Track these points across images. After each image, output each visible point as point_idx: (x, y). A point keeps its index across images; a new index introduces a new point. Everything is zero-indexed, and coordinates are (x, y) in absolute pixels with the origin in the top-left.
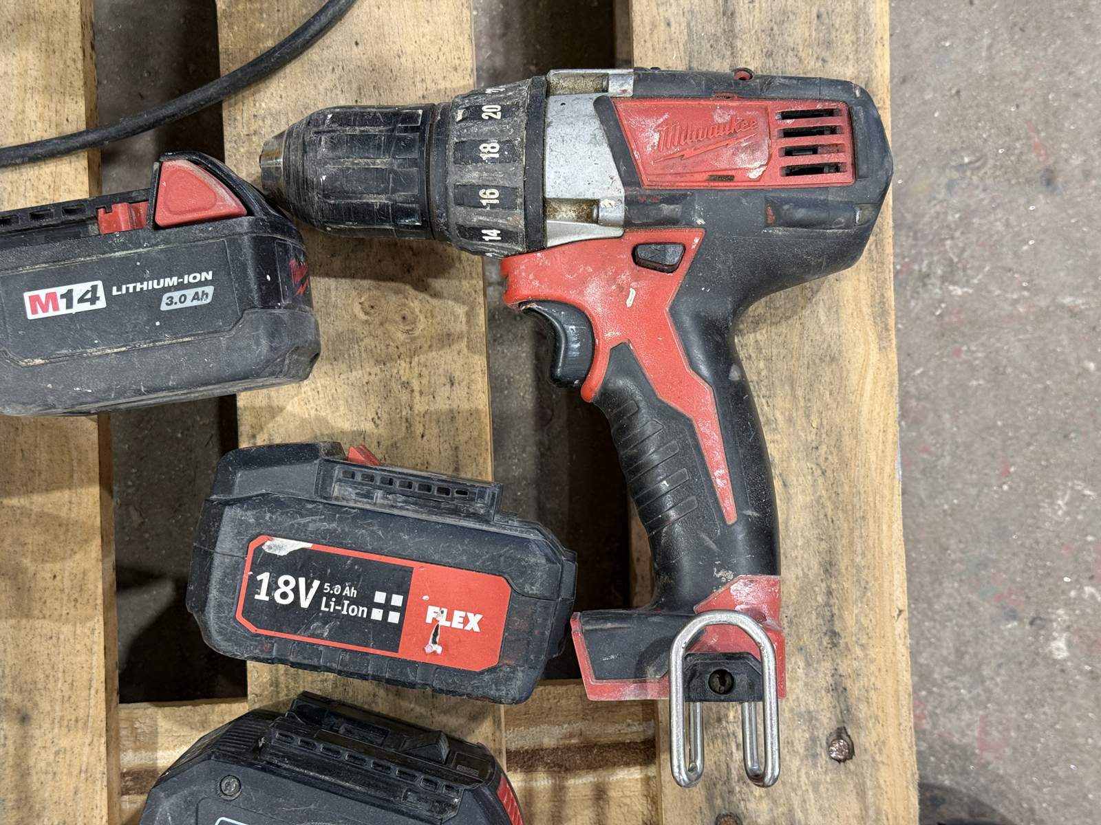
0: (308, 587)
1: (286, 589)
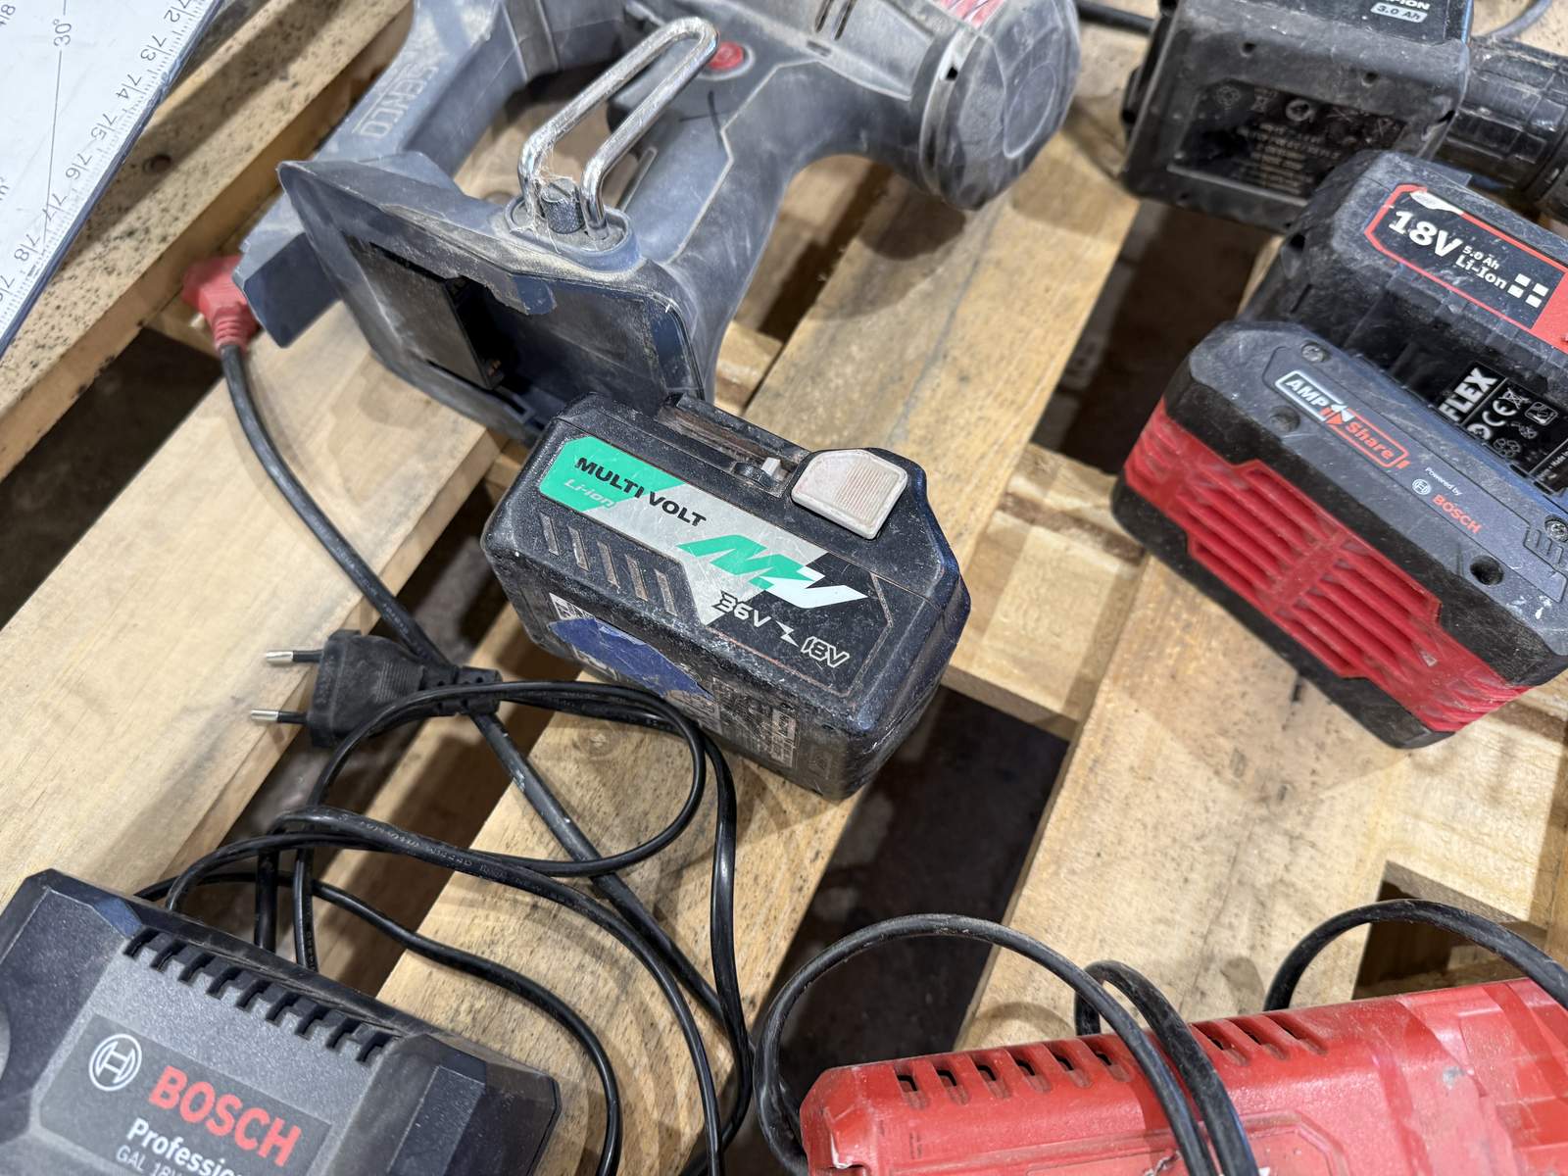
0: (1448, 241)
1: (1424, 233)
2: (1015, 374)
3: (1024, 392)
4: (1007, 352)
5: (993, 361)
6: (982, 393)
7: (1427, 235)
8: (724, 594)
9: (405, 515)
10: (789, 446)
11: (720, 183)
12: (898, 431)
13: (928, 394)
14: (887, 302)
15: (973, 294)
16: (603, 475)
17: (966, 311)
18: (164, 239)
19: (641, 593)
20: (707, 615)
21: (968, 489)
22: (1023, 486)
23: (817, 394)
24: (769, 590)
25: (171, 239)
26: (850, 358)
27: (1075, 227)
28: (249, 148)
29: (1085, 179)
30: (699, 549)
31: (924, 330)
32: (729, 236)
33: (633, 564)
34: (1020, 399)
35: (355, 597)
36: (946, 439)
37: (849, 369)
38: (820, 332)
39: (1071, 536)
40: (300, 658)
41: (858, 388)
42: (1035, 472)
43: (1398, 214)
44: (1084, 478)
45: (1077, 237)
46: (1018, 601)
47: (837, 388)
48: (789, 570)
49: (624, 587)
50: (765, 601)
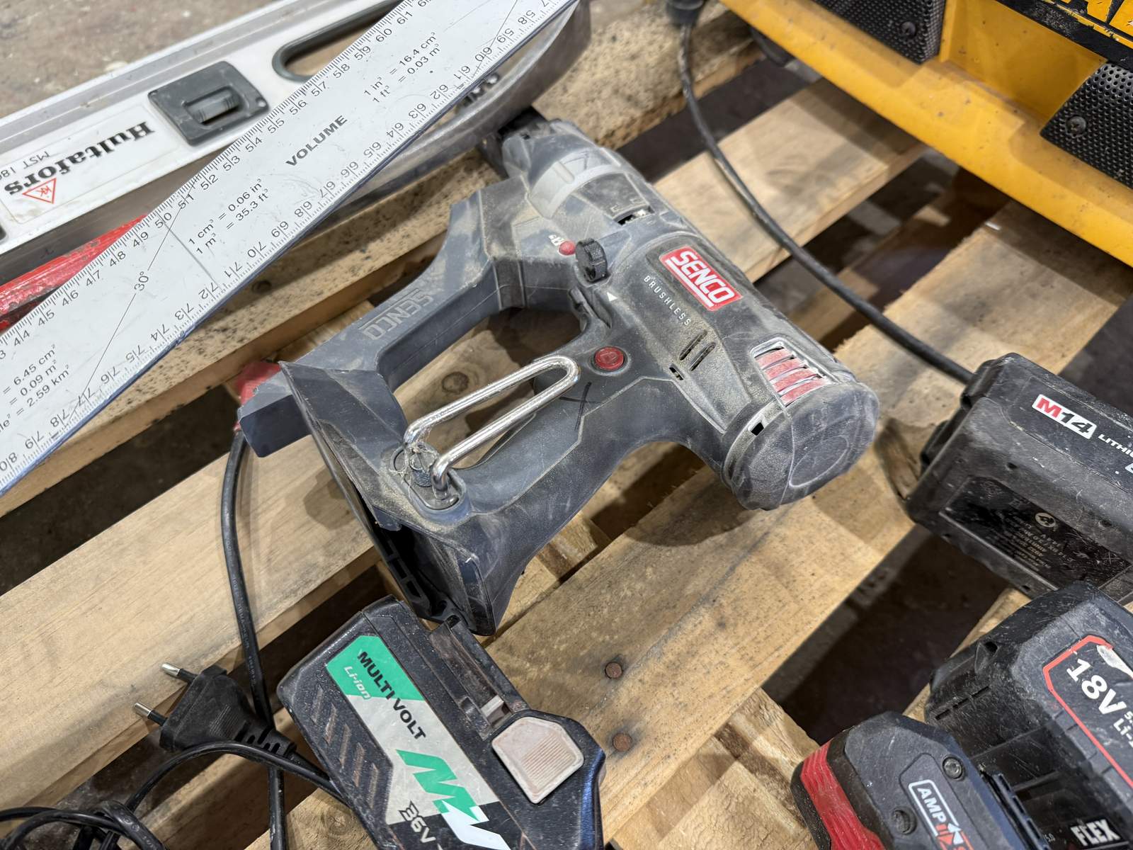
0: (1115, 701)
1: (1095, 687)
2: (763, 635)
3: (764, 654)
4: (762, 615)
5: (749, 618)
6: (730, 642)
7: (1097, 689)
8: (412, 804)
9: (294, 592)
10: (514, 693)
11: (562, 458)
12: (656, 650)
13: (690, 627)
14: (688, 543)
15: (754, 559)
16: (373, 671)
17: (744, 570)
18: (241, 341)
19: (356, 777)
20: (393, 817)
21: (690, 720)
22: (742, 724)
23: (609, 596)
24: (444, 815)
25: (246, 342)
26: (643, 577)
27: (853, 530)
28: (320, 294)
29: (878, 491)
30: (411, 759)
31: (707, 573)
32: (553, 498)
33: (362, 751)
34: (758, 658)
35: (237, 643)
36: (689, 670)
37: (639, 586)
38: (630, 548)
39: (762, 781)
40: (183, 675)
41: (639, 603)
42: (756, 713)
43: (1080, 661)
44: (791, 734)
45: (854, 538)
46: (700, 820)
47: (625, 597)
48: (464, 804)
49: (346, 769)
50: (437, 823)
